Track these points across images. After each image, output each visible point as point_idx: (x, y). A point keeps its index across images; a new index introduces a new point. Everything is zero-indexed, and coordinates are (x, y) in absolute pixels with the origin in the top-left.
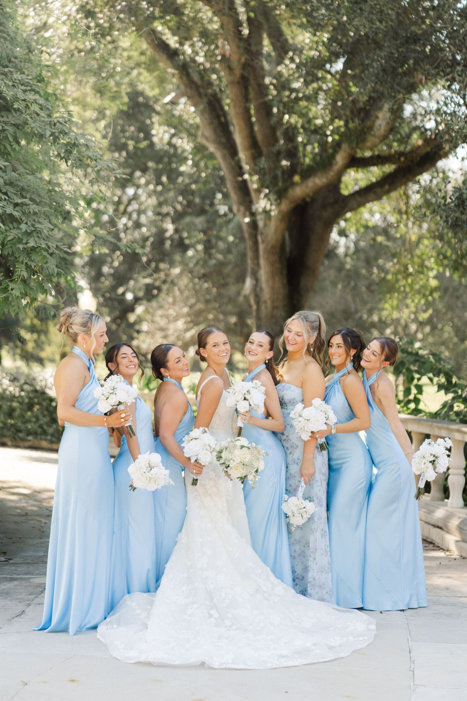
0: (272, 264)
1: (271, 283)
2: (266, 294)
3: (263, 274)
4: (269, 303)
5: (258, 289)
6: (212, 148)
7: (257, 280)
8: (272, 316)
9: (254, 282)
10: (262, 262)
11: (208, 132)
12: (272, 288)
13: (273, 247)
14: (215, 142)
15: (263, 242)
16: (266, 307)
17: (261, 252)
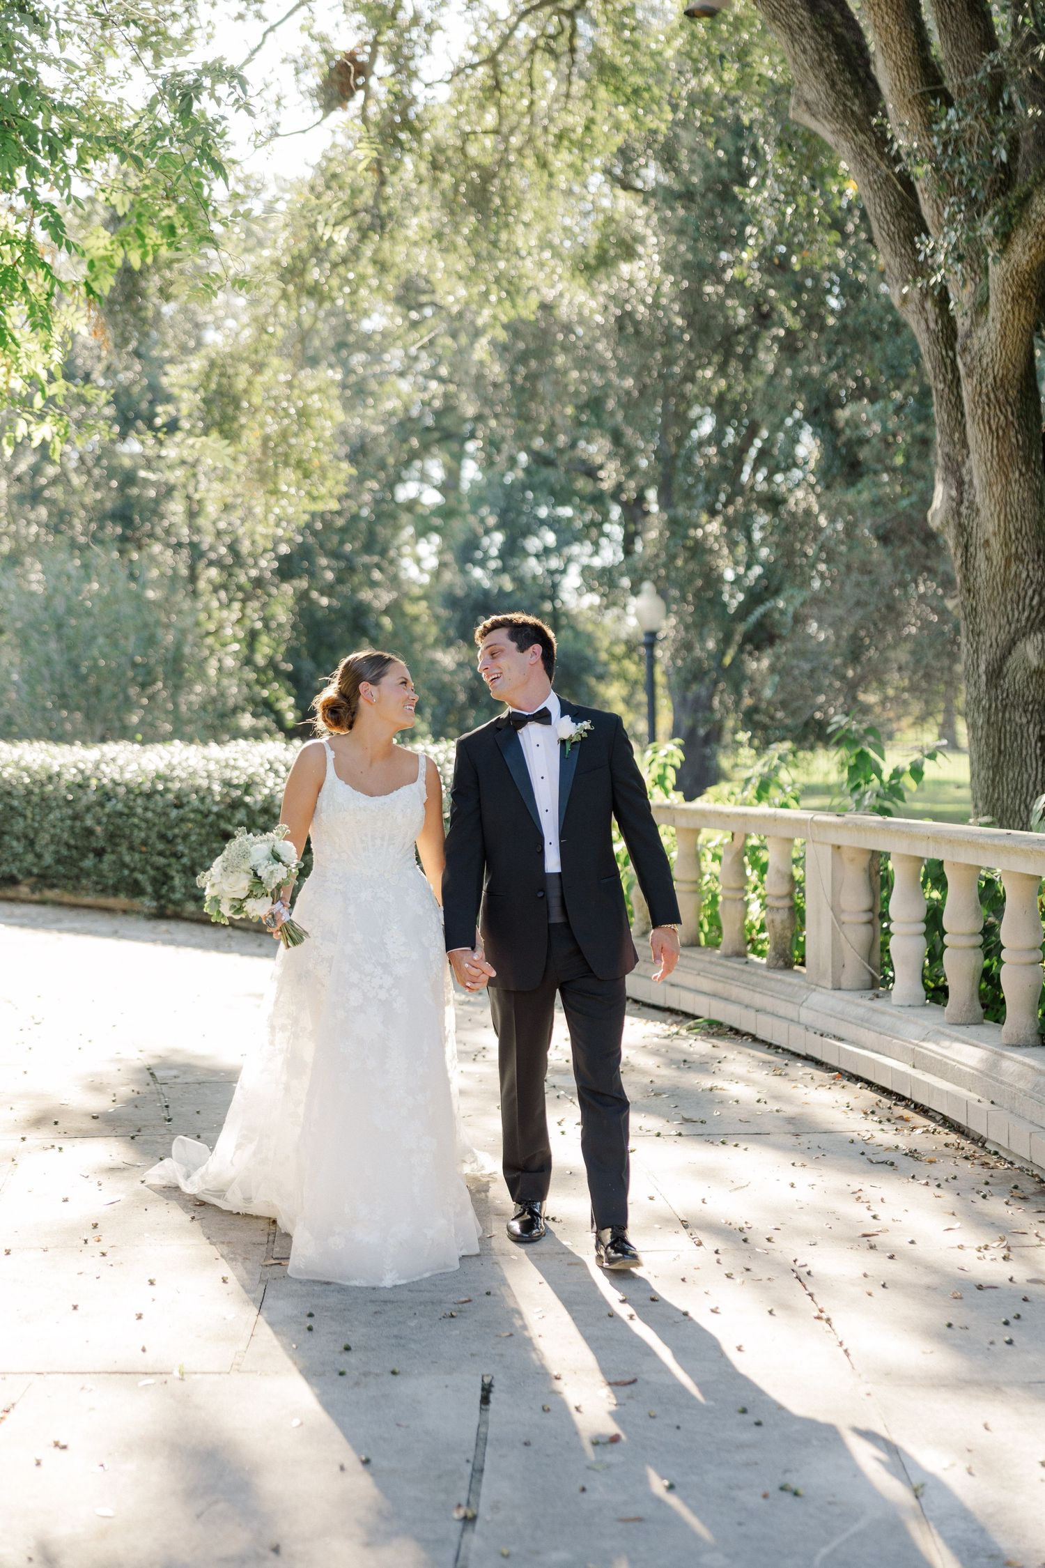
0: (999, 436)
1: (997, 490)
2: (988, 524)
3: (977, 467)
4: (995, 544)
5: (964, 510)
6: (826, 131)
7: (960, 484)
8: (1005, 584)
9: (954, 493)
10: (972, 431)
11: (814, 89)
12: (1005, 503)
13: (999, 384)
14: (832, 115)
15: (969, 375)
16: (988, 559)
17: (967, 408)
